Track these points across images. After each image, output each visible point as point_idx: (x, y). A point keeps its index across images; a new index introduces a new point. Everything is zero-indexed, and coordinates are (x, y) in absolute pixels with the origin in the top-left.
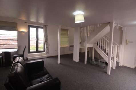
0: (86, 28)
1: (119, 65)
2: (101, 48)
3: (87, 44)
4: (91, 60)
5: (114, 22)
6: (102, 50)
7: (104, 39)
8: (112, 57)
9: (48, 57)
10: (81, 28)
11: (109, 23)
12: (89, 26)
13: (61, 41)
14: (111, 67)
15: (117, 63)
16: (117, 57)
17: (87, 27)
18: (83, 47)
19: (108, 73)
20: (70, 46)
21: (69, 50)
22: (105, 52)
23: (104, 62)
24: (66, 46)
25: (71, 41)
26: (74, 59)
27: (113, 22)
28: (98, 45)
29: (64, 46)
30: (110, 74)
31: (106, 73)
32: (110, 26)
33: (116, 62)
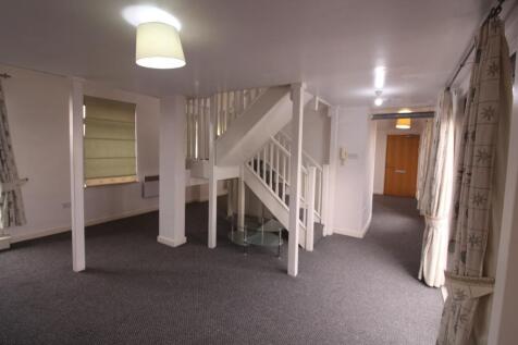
0: (208, 100)
1: (325, 234)
2: (268, 182)
3: (215, 168)
4: (236, 229)
5: (304, 86)
6: (270, 189)
7: (275, 146)
8: (301, 210)
9: (15, 246)
10: (189, 99)
11: (287, 87)
12: (219, 96)
13: (84, 158)
14: (300, 246)
15: (318, 227)
16: (316, 208)
17: (212, 95)
18: (200, 182)
19: (289, 273)
20: (148, 179)
21: (143, 195)
22: (280, 195)
23: (276, 233)
24: (128, 179)
25: (150, 155)
26: (163, 238)
27: (300, 85)
28: (255, 169)
29: (118, 180)
30: (296, 273)
31: (286, 272)
32: (292, 98)
33: (315, 224)
